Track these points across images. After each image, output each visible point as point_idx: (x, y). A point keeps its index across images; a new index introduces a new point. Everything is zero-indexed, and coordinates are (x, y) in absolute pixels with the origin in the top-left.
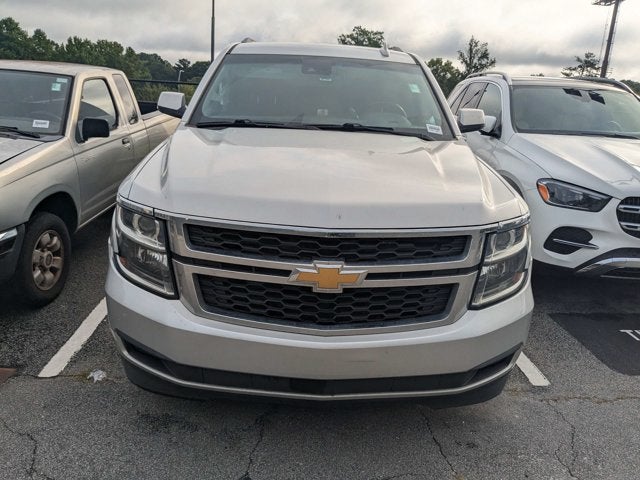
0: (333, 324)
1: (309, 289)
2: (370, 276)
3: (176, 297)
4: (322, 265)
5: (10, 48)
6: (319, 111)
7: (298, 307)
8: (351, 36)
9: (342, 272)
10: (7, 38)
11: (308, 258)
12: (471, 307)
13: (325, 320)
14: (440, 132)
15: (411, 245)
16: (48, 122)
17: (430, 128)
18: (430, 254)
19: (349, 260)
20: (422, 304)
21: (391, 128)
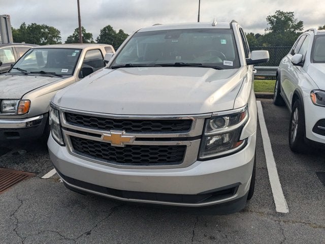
0: (124, 162)
2: (137, 139)
3: (64, 145)
4: (114, 132)
5: (109, 39)
6: (177, 57)
7: (108, 153)
8: (274, 16)
9: (123, 136)
10: (108, 34)
11: (108, 128)
12: (198, 160)
13: (120, 160)
14: (232, 65)
15: (159, 124)
16: (68, 70)
17: (226, 63)
18: (170, 128)
19: (128, 130)
20: (168, 155)
21: (200, 64)
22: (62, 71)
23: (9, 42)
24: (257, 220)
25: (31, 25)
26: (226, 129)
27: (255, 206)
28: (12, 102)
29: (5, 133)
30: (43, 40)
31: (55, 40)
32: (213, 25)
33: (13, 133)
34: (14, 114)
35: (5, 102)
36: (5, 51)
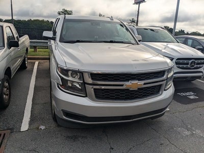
1: (128, 90)
2: (145, 84)
3: (86, 96)
7: (124, 95)
8: (62, 12)
9: (138, 83)
11: (128, 80)
12: (165, 90)
21: (122, 42)
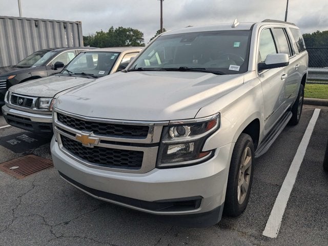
0: (94, 162)
1: (81, 144)
2: (102, 141)
9: (89, 137)
14: (238, 70)
15: (121, 128)
16: (104, 72)
17: (233, 67)
18: (130, 134)
19: (96, 132)
20: (130, 160)
21: (204, 69)
22: (100, 73)
23: (80, 46)
24: (235, 239)
25: (118, 28)
26: (188, 138)
27: (242, 225)
28: (47, 99)
29: (40, 126)
30: (128, 42)
31: (139, 42)
32: (233, 27)
33: (45, 126)
34: (46, 110)
35: (42, 99)
36: (69, 53)
